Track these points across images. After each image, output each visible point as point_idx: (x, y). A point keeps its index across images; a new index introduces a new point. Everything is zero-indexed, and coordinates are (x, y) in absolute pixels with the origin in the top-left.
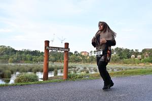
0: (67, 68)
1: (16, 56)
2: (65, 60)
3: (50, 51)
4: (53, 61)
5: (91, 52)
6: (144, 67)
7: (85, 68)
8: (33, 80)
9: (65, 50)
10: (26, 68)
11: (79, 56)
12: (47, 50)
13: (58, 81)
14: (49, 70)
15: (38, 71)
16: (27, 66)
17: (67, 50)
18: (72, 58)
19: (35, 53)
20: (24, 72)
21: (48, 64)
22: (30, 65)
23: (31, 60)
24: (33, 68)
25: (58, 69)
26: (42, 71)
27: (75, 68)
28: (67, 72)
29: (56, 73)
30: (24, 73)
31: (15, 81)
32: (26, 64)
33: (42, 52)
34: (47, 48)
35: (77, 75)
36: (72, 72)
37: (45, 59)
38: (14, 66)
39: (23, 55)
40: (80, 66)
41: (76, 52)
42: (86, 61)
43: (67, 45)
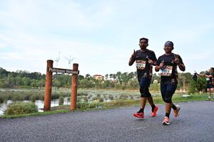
0: (76, 95)
1: (7, 80)
2: (73, 85)
3: (54, 73)
4: (59, 87)
5: (107, 75)
7: (99, 95)
8: (30, 111)
9: (74, 72)
10: (21, 95)
11: (91, 81)
12: (50, 73)
13: (62, 111)
14: (52, 98)
15: (37, 99)
16: (22, 92)
17: (77, 73)
18: (82, 83)
19: (35, 76)
20: (18, 100)
21: (51, 90)
22: (27, 91)
23: (29, 84)
24: (31, 95)
25: (64, 96)
26: (43, 100)
27: (87, 95)
28: (75, 100)
29: (62, 102)
30: (17, 102)
31: (5, 112)
32: (21, 90)
33: (44, 75)
34: (50, 69)
35: (87, 105)
36: (83, 101)
37: (47, 84)
38: (4, 93)
39: (18, 78)
40: (93, 93)
41: (88, 75)
42: (101, 87)
43: (76, 66)
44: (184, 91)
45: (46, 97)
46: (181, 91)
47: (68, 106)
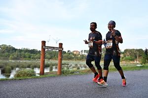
0: (61, 64)
1: (16, 54)
2: (59, 58)
3: (46, 50)
4: (49, 59)
5: (82, 51)
6: (125, 65)
7: (76, 65)
8: (31, 75)
9: (60, 49)
10: (24, 64)
11: (71, 55)
12: (43, 49)
13: (52, 76)
14: (45, 66)
15: (35, 67)
16: (25, 63)
18: (65, 57)
19: (33, 51)
21: (44, 61)
22: (28, 62)
23: (30, 57)
24: (32, 64)
25: (53, 65)
26: (39, 68)
27: (68, 64)
28: (61, 68)
29: (51, 69)
30: (22, 69)
31: (15, 76)
32: (25, 61)
33: (39, 51)
34: (44, 47)
35: (69, 71)
36: (65, 69)
37: (42, 57)
38: (14, 63)
39: (23, 53)
40: (72, 63)
41: (69, 51)
42: (78, 59)
43: (61, 45)
44: (138, 62)
45: (41, 66)
46: (135, 62)
47: (56, 72)
